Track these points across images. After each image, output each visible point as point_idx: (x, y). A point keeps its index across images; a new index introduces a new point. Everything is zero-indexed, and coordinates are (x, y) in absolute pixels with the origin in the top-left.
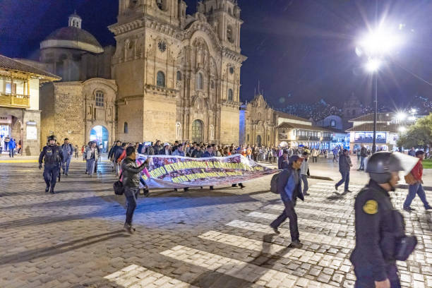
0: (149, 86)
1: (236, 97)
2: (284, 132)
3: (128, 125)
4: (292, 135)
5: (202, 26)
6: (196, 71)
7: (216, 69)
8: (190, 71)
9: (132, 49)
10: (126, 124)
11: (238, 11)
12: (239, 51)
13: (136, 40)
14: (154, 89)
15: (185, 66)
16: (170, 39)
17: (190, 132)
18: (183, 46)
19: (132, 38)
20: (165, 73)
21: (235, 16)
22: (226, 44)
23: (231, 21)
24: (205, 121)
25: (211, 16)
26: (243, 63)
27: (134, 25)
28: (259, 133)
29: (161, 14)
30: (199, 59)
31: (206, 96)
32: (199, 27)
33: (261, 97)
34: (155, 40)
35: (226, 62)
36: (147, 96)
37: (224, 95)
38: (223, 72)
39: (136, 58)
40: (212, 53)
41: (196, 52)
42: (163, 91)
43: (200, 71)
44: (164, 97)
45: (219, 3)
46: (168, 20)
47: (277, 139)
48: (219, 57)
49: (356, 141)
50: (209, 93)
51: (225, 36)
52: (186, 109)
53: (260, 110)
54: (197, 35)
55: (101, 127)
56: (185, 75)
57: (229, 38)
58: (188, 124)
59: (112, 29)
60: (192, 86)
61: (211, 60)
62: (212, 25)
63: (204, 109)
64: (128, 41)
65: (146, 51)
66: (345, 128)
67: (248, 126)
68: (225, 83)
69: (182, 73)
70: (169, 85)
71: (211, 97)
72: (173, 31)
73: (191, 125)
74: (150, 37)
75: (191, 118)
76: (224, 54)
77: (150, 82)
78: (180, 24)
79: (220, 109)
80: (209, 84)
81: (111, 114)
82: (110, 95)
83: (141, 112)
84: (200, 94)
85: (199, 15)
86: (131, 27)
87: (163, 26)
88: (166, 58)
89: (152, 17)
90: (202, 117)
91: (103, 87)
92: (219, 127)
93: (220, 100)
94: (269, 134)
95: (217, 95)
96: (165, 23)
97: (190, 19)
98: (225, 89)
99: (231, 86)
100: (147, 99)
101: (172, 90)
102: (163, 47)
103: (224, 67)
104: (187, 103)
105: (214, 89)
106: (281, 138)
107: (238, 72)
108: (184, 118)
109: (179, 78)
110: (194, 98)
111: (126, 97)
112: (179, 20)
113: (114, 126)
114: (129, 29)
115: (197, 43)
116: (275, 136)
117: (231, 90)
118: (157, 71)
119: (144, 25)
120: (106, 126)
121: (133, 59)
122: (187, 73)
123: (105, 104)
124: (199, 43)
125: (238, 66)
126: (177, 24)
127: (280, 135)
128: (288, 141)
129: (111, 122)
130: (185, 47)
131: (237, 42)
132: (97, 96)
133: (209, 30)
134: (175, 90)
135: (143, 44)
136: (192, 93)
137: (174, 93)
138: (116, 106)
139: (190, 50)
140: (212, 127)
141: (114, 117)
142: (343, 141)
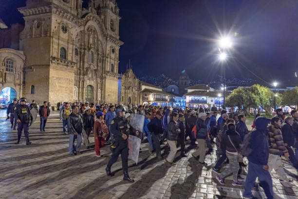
0: (54, 58)
1: (116, 70)
2: (146, 95)
3: (35, 88)
4: (151, 98)
5: (93, 17)
6: (89, 49)
7: (103, 49)
8: (85, 49)
9: (40, 28)
10: (33, 87)
11: (118, 10)
12: (118, 38)
13: (43, 22)
14: (58, 61)
15: (81, 45)
16: (70, 24)
17: (84, 94)
18: (79, 31)
19: (39, 20)
20: (66, 49)
21: (115, 13)
22: (109, 32)
23: (113, 16)
24: (95, 86)
25: (100, 11)
26: (121, 46)
27: (42, 10)
28: (130, 95)
29: (64, 5)
30: (91, 41)
31: (96, 68)
32: (92, 18)
33: (131, 70)
34: (59, 24)
35: (109, 45)
36: (52, 65)
37: (108, 68)
38: (108, 52)
39: (43, 35)
40: (100, 38)
41: (89, 36)
42: (65, 62)
43: (91, 50)
44: (65, 67)
45: (104, 3)
46: (69, 10)
47: (141, 100)
48: (105, 41)
49: (190, 102)
50: (97, 66)
51: (109, 26)
52: (82, 77)
53: (130, 80)
54: (90, 23)
55: (10, 88)
56: (80, 52)
57: (111, 28)
58: (83, 88)
59: (22, 11)
60: (86, 60)
61: (99, 43)
62: (100, 17)
63: (94, 77)
64: (36, 22)
65: (52, 31)
66: (182, 93)
67: (123, 91)
68: (109, 60)
69: (79, 50)
70: (69, 58)
71: (99, 69)
72: (73, 19)
73: (85, 89)
74: (55, 21)
75: (85, 83)
76: (108, 39)
77: (55, 55)
78: (78, 14)
79: (105, 78)
80: (98, 60)
81: (20, 78)
82: (19, 63)
83: (47, 78)
84: (92, 66)
85: (91, 10)
86: (39, 11)
87: (66, 14)
88: (67, 38)
89: (57, 6)
90: (92, 83)
91: (13, 56)
92: (105, 91)
93: (105, 71)
94: (136, 96)
95: (103, 68)
96: (68, 12)
97: (85, 11)
98: (109, 64)
99: (113, 62)
100: (53, 68)
101: (72, 62)
102: (65, 29)
103: (108, 48)
104: (82, 73)
105: (101, 63)
106: (144, 99)
107: (117, 52)
108: (79, 83)
109: (77, 54)
110: (87, 69)
111: (33, 66)
112: (77, 11)
113: (22, 88)
114: (38, 12)
115: (90, 29)
116: (140, 98)
117: (112, 65)
118: (60, 47)
119: (50, 12)
120: (14, 88)
121: (41, 36)
122: (83, 51)
123: (14, 69)
124: (91, 30)
125: (117, 48)
126: (76, 14)
127: (143, 97)
128: (149, 102)
129: (20, 85)
130: (81, 31)
131: (117, 31)
132: (7, 63)
133: (99, 21)
134: (74, 63)
135: (49, 26)
136: (86, 65)
137: (73, 65)
138: (24, 72)
139: (85, 34)
140: (99, 90)
141: (22, 81)
142: (180, 101)
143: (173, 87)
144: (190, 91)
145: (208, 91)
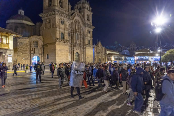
0: (58, 39)
1: (91, 43)
2: (109, 57)
3: (49, 55)
4: (113, 58)
5: (77, 14)
6: (76, 32)
7: (83, 32)
8: (73, 32)
9: (50, 24)
10: (48, 55)
11: (91, 9)
12: (92, 24)
13: (52, 20)
14: (60, 40)
15: (71, 30)
16: (65, 19)
17: (74, 58)
18: (70, 22)
19: (50, 19)
20: (64, 33)
21: (89, 10)
22: (87, 22)
23: (88, 12)
24: (80, 53)
25: (80, 11)
26: (93, 29)
27: (51, 14)
28: (100, 57)
29: (62, 9)
30: (77, 28)
31: (80, 43)
32: (76, 15)
33: (100, 43)
34: (59, 20)
35: (87, 29)
36: (57, 43)
37: (87, 42)
38: (86, 33)
39: (52, 27)
40: (82, 25)
41: (75, 25)
42: (63, 41)
43: (77, 33)
44: (64, 43)
45: (83, 6)
46: (65, 12)
47: (107, 60)
48: (84, 27)
49: (137, 60)
50: (81, 41)
51: (86, 19)
52: (72, 48)
53: (100, 48)
54: (76, 18)
55: (37, 56)
56: (71, 34)
57: (88, 19)
58: (73, 54)
59: (41, 15)
60: (74, 39)
61: (81, 28)
62: (81, 14)
63: (79, 48)
64: (48, 20)
65: (56, 24)
66: (132, 55)
67: (96, 55)
68: (87, 37)
69: (70, 33)
70: (66, 38)
71: (82, 43)
72: (67, 16)
73: (74, 55)
74: (58, 18)
75: (74, 51)
76: (86, 26)
77: (58, 37)
78: (69, 14)
79: (85, 48)
80: (81, 38)
81: (41, 51)
82: (41, 43)
83: (55, 50)
84: (78, 42)
85: (76, 10)
86: (49, 14)
87: (63, 14)
88: (64, 27)
89: (58, 10)
90: (78, 51)
91: (37, 39)
92: (85, 55)
93: (85, 44)
94: (104, 58)
95: (84, 42)
96: (64, 13)
97: (73, 11)
98: (87, 40)
99: (89, 39)
100: (57, 44)
101: (67, 41)
102: (63, 23)
103: (86, 31)
104: (73, 46)
105: (83, 40)
106: (109, 59)
107: (92, 33)
108: (71, 52)
109: (69, 36)
110: (75, 44)
111: (47, 43)
112: (69, 12)
113: (42, 56)
114: (49, 15)
115: (76, 21)
116: (106, 58)
117: (89, 40)
118: (61, 32)
119: (55, 14)
120: (39, 56)
121: (51, 28)
122: (72, 34)
123: (38, 46)
124: (77, 21)
125: (91, 30)
126: (68, 14)
127: (108, 58)
128: (111, 61)
129: (41, 54)
130: (71, 23)
131: (91, 21)
132: (35, 43)
133: (80, 16)
134: (68, 40)
135: (55, 21)
136: (75, 42)
137: (67, 42)
138: (43, 48)
139: (73, 24)
140: (82, 55)
141: (42, 52)
142: (131, 60)
143: (126, 51)
144: (137, 53)
145: (149, 53)
